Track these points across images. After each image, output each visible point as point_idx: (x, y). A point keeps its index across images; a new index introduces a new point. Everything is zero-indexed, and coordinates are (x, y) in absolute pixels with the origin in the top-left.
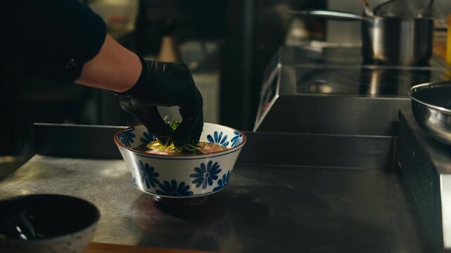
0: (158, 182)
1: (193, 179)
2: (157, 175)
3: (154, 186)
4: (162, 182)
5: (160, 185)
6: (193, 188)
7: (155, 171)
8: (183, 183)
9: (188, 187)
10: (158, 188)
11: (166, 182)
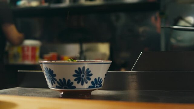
0: (56, 80)
1: (75, 78)
2: (55, 75)
3: (55, 83)
4: (58, 80)
5: (58, 82)
6: (75, 84)
7: (54, 73)
8: (69, 80)
9: (72, 83)
10: (57, 84)
11: (60, 80)
